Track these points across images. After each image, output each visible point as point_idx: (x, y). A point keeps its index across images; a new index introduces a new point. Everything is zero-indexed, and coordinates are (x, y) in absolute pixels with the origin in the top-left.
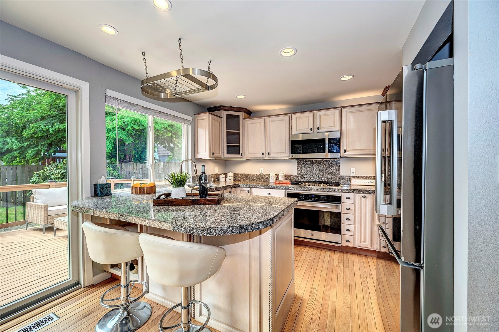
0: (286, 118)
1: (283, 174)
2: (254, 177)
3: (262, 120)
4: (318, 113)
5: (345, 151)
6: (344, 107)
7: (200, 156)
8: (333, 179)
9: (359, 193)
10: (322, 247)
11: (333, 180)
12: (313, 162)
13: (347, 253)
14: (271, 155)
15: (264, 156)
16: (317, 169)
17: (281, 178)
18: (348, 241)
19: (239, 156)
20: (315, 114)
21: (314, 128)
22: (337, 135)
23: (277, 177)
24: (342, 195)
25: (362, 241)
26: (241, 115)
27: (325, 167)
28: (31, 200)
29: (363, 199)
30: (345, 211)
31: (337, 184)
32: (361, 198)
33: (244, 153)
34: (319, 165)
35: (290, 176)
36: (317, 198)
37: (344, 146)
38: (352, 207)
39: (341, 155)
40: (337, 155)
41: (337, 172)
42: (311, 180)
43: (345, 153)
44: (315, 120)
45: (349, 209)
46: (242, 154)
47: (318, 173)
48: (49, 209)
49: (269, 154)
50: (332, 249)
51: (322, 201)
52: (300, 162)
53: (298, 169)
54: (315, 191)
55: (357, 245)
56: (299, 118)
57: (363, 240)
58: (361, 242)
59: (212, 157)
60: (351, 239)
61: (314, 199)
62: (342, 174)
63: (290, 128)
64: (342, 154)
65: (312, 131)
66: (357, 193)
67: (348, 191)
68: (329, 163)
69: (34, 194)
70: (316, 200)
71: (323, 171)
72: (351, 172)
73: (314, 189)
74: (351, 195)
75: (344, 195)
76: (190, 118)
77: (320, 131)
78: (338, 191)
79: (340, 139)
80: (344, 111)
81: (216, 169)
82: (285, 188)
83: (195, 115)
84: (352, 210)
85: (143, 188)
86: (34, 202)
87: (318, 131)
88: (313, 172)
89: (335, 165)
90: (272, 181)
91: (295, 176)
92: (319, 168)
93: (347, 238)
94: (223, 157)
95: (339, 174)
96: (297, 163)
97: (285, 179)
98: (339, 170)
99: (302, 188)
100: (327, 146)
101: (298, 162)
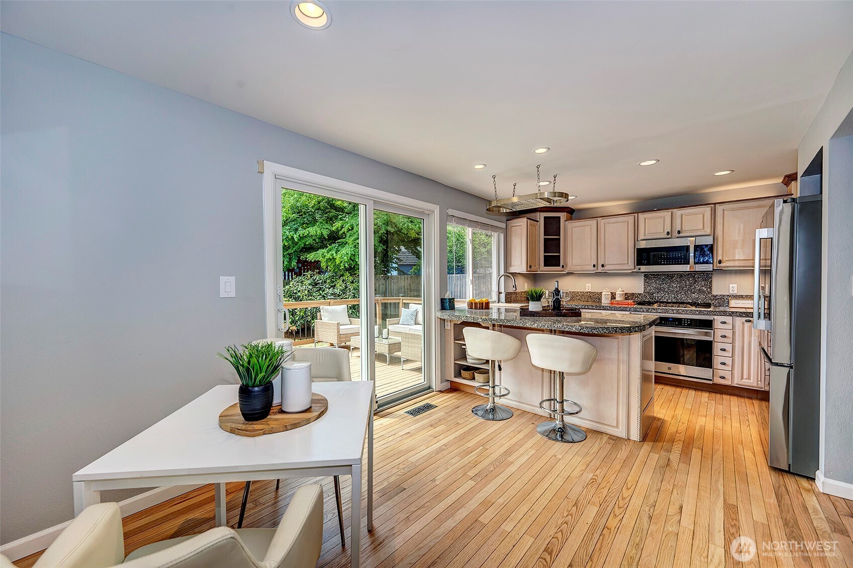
0: (630, 219)
1: (623, 292)
2: (577, 296)
3: (593, 222)
4: (678, 212)
5: (720, 262)
6: (719, 203)
7: (513, 270)
8: (701, 298)
9: (741, 316)
10: (684, 385)
11: (700, 300)
12: (670, 276)
13: (722, 393)
14: (606, 268)
15: (596, 268)
16: (675, 285)
17: (620, 297)
18: (724, 378)
19: (559, 268)
20: (674, 213)
21: (673, 231)
22: (709, 241)
23: (613, 296)
24: (714, 319)
25: (744, 378)
26: (563, 216)
27: (688, 282)
28: (318, 318)
29: (747, 325)
30: (718, 338)
31: (708, 305)
32: (743, 323)
33: (567, 265)
34: (678, 279)
35: (633, 294)
36: (678, 323)
37: (719, 254)
38: (729, 334)
39: (713, 267)
40: (708, 268)
41: (707, 290)
42: (665, 300)
43: (721, 265)
44: (674, 221)
45: (725, 337)
46: (563, 266)
47: (677, 291)
48: (341, 327)
49: (603, 266)
50: (699, 388)
51: (684, 325)
52: (647, 276)
53: (644, 285)
54: (674, 313)
55: (737, 382)
56: (649, 218)
57: (745, 376)
58: (742, 378)
59: (528, 271)
60: (728, 375)
61: (673, 323)
62: (715, 293)
63: (635, 230)
64: (717, 266)
65: (669, 236)
66: (737, 316)
67: (724, 313)
68: (694, 277)
69: (321, 311)
70: (676, 324)
71: (684, 289)
72: (730, 290)
73: (673, 310)
74: (728, 319)
75: (718, 319)
76: (503, 225)
77: (681, 235)
78: (709, 313)
79: (712, 245)
80: (719, 208)
81: (526, 285)
82: (630, 309)
83: (507, 220)
84: (730, 338)
85: (483, 303)
86: (321, 319)
87: (678, 235)
88: (669, 290)
89: (704, 280)
90: (605, 301)
91: (640, 294)
92: (678, 284)
93: (722, 373)
94: (539, 271)
95: (710, 292)
96: (643, 278)
97: (626, 299)
98: (710, 288)
99: (654, 309)
100: (692, 255)
101: (645, 276)
